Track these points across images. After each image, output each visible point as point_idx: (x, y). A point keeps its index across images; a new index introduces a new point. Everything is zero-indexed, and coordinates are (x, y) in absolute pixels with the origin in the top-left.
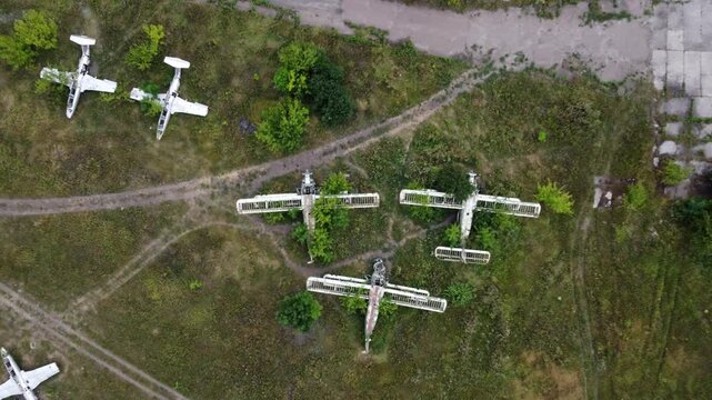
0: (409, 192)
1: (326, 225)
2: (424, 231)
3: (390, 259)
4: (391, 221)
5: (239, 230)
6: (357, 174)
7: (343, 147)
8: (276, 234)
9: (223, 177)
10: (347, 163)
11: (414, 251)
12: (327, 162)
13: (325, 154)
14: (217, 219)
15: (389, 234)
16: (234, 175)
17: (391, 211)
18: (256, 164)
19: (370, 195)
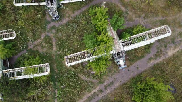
0: (43, 74)
1: (99, 34)
2: (30, 47)
3: (49, 22)
4: (54, 48)
5: (157, 16)
6: (86, 75)
7: (101, 91)
8: (131, 20)
9: (177, 50)
10: (95, 81)
11: (33, 31)
12: (109, 78)
13: (112, 83)
14: (174, 20)
15: (54, 39)
16: (171, 53)
17: (56, 55)
18: (157, 63)
19: (73, 64)
